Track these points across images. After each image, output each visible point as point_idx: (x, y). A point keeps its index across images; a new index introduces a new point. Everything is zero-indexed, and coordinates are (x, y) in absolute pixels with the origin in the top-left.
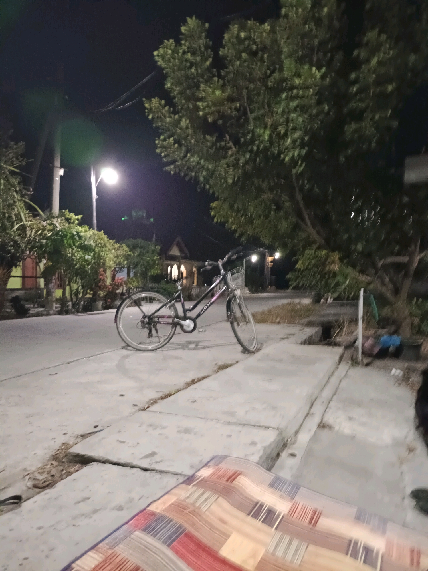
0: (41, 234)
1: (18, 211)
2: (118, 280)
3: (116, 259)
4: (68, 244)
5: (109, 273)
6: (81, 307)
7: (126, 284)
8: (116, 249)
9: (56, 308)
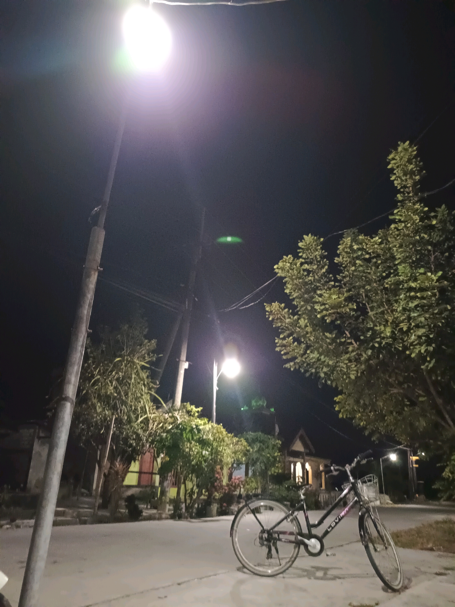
0: (162, 427)
1: (143, 404)
2: (235, 479)
3: (233, 455)
4: (186, 438)
5: (225, 471)
6: (194, 510)
7: (244, 486)
8: (234, 444)
9: (169, 510)
